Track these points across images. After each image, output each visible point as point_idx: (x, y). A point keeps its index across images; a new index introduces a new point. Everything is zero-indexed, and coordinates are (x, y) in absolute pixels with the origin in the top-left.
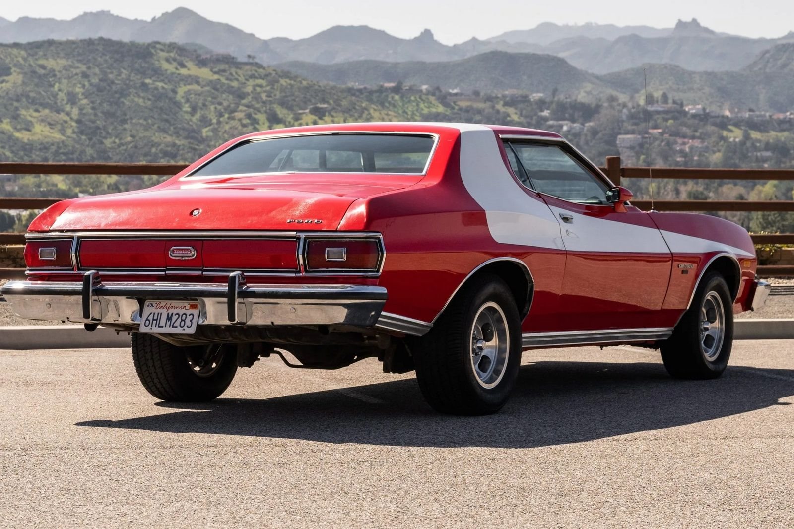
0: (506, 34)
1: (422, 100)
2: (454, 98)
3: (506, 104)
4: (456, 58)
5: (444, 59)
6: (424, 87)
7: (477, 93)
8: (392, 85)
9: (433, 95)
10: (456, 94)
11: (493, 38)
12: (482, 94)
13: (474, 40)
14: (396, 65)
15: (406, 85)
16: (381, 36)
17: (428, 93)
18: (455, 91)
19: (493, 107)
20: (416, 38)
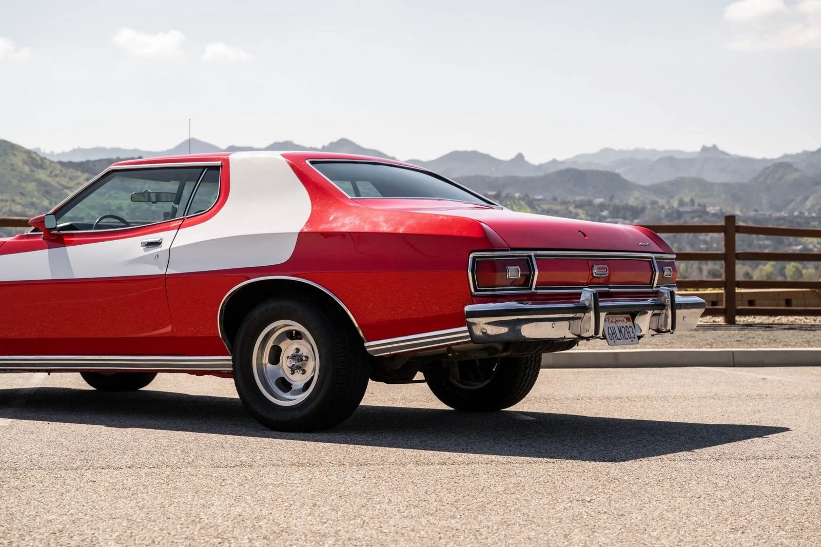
0: (577, 156)
1: (515, 204)
2: (539, 202)
3: (577, 207)
4: (541, 174)
5: (531, 174)
6: (517, 195)
7: (555, 199)
8: (493, 193)
9: (523, 200)
10: (540, 200)
11: (568, 159)
12: (559, 199)
13: (554, 161)
14: (496, 179)
15: (504, 194)
16: (487, 157)
17: (520, 199)
18: (540, 197)
19: (567, 209)
20: (512, 160)
